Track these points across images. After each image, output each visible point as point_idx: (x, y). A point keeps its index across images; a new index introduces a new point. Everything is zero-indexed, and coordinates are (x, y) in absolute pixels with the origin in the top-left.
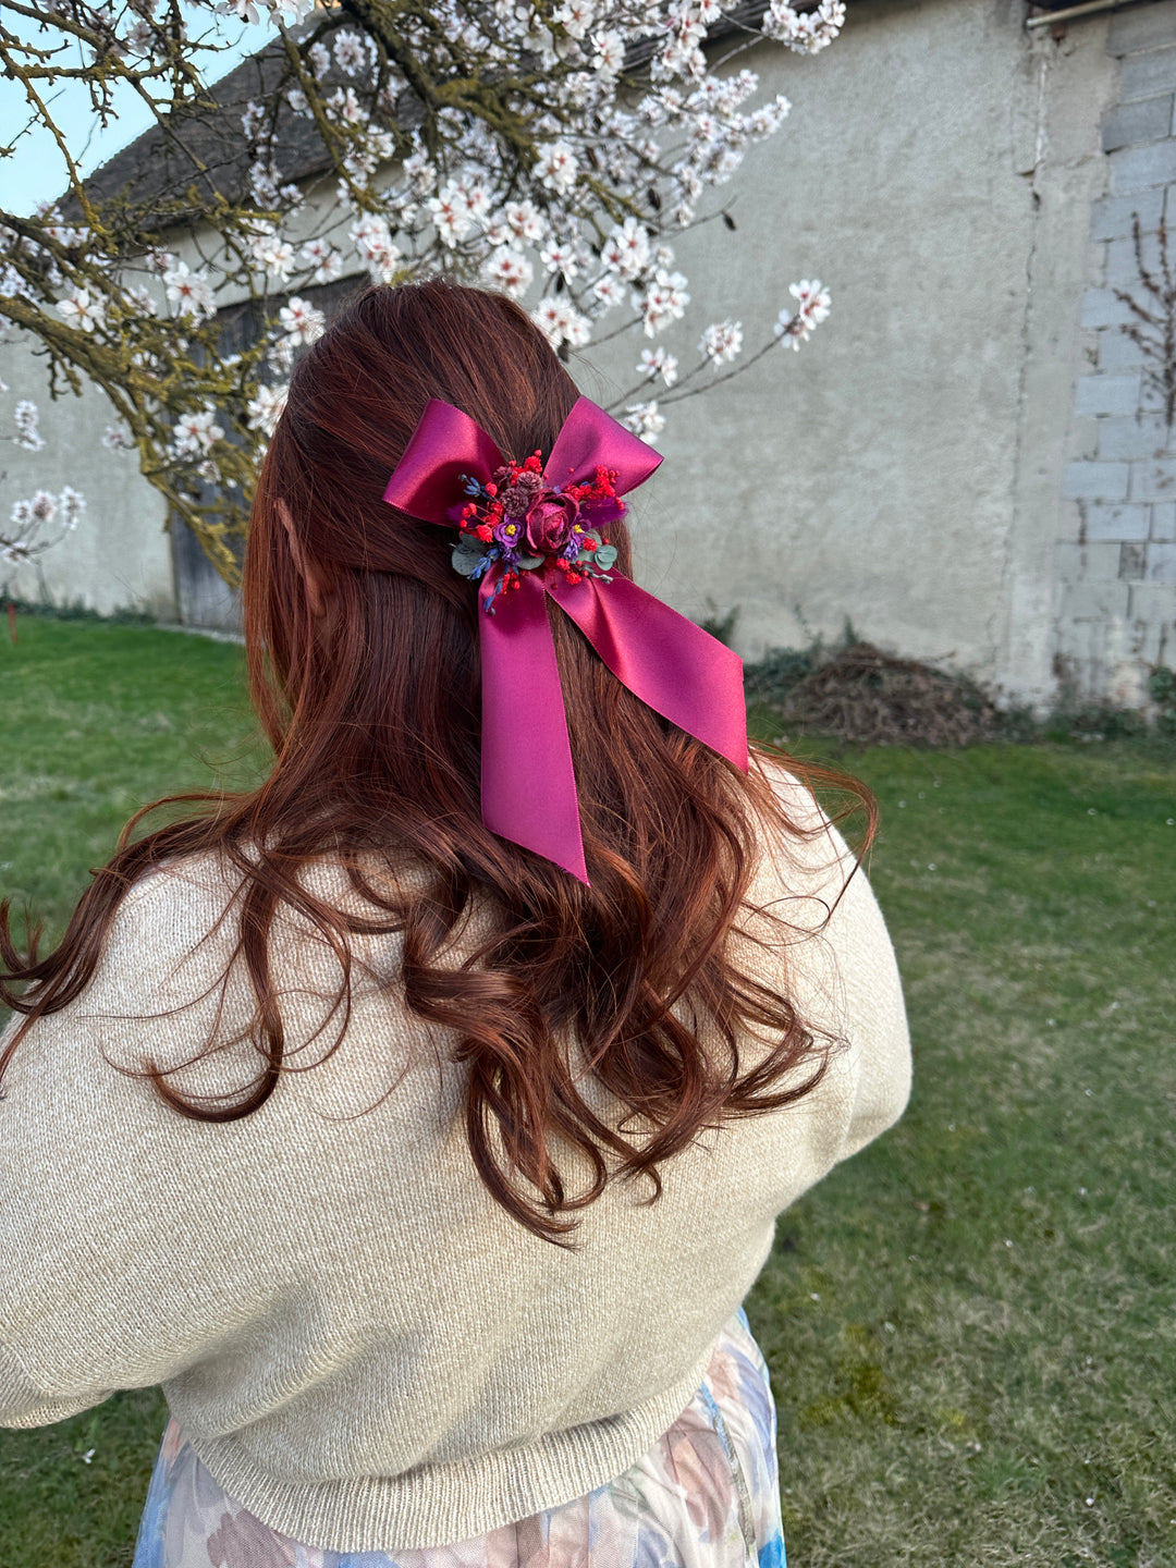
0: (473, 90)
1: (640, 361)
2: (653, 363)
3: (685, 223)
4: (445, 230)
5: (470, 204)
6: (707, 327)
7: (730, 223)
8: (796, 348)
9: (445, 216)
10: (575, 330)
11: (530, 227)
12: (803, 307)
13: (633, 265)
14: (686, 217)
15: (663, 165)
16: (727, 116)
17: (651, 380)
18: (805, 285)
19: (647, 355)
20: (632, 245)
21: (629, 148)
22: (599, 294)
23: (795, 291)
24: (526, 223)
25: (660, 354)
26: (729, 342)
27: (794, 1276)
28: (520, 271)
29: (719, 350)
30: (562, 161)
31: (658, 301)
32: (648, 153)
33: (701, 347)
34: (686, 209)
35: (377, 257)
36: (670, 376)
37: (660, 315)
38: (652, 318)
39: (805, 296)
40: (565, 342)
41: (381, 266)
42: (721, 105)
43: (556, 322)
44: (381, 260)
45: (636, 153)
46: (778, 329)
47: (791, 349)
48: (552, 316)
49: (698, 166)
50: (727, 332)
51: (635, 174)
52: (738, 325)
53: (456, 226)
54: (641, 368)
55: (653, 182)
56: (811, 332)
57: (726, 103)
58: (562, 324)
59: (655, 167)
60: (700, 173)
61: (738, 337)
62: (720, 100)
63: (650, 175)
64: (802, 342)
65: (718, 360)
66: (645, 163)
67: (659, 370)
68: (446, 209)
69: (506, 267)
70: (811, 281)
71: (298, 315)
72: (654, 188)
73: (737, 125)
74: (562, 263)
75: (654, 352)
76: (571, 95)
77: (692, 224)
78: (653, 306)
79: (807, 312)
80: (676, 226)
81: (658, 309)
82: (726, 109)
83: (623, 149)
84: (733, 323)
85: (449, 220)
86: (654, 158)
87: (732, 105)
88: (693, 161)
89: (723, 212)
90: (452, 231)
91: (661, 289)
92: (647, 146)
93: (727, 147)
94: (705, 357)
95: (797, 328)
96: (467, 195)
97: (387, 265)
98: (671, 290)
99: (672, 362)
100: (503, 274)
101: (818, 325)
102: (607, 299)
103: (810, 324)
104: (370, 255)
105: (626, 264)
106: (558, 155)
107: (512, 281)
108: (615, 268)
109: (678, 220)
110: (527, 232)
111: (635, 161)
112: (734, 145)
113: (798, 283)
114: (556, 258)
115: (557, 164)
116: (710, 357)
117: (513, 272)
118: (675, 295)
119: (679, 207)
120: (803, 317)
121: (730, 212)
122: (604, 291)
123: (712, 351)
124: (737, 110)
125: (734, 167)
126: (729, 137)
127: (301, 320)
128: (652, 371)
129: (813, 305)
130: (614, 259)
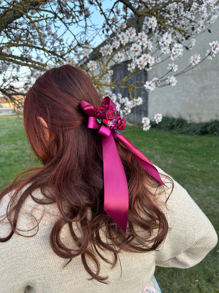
0: (148, 11)
1: (168, 66)
2: (171, 67)
3: (198, 33)
4: (122, 42)
5: (131, 35)
6: (191, 56)
7: (210, 31)
8: (211, 59)
9: (122, 38)
10: (151, 61)
11: (144, 38)
12: (213, 48)
13: (167, 43)
14: (199, 32)
15: (195, 21)
16: (212, 7)
17: (171, 71)
18: (214, 42)
19: (170, 65)
20: (167, 38)
21: (187, 18)
22: (163, 52)
23: (211, 44)
24: (143, 37)
25: (173, 64)
26: (196, 60)
27: (209, 289)
28: (138, 48)
29: (194, 62)
30: (153, 21)
31: (175, 51)
32: (192, 19)
33: (189, 62)
34: (199, 30)
35: (107, 50)
36: (175, 69)
37: (175, 55)
38: (173, 56)
39: (213, 45)
40: (148, 64)
41: (108, 51)
42: (210, 5)
43: (145, 59)
44: (108, 50)
45: (189, 19)
46: (207, 55)
47: (210, 59)
48: (144, 58)
49: (204, 20)
50: (196, 57)
51: (189, 24)
52: (199, 55)
53: (125, 40)
54: (168, 68)
55: (194, 25)
56: (215, 54)
57: (211, 4)
58: (147, 60)
59: (194, 21)
60: (205, 21)
61: (199, 58)
62: (210, 3)
63: (193, 24)
64: (213, 57)
65: (193, 64)
66: (191, 21)
67: (172, 68)
68: (123, 36)
69: (135, 48)
70: (215, 41)
71: (91, 64)
72: (194, 26)
73: (214, 9)
74: (148, 45)
75: (172, 64)
76: (170, 8)
77: (201, 33)
78: (173, 53)
79: (214, 49)
80: (196, 34)
81: (175, 53)
82: (211, 5)
83: (186, 19)
84: (198, 55)
85: (123, 39)
86: (193, 20)
87: (213, 4)
88: (203, 19)
89: (208, 29)
90: (124, 41)
91: (176, 48)
92: (192, 17)
93: (213, 14)
94: (190, 64)
95: (211, 54)
96: (130, 33)
97: (110, 51)
98: (178, 48)
99: (176, 66)
100: (134, 50)
101: (217, 52)
102: (165, 53)
103: (215, 52)
104: (106, 49)
105: (165, 43)
106: (152, 20)
107: (136, 51)
108: (162, 45)
109: (197, 32)
110: (143, 39)
111: (189, 21)
112: (214, 14)
113: (212, 42)
114: (147, 44)
115: (152, 22)
116: (192, 64)
117: (136, 49)
118: (179, 49)
119: (197, 29)
120: (213, 51)
121: (210, 29)
122: (164, 51)
123: (192, 62)
124: (215, 5)
125: (215, 19)
126: (213, 12)
127: (92, 65)
128: (171, 69)
129: (216, 47)
130: (163, 43)
